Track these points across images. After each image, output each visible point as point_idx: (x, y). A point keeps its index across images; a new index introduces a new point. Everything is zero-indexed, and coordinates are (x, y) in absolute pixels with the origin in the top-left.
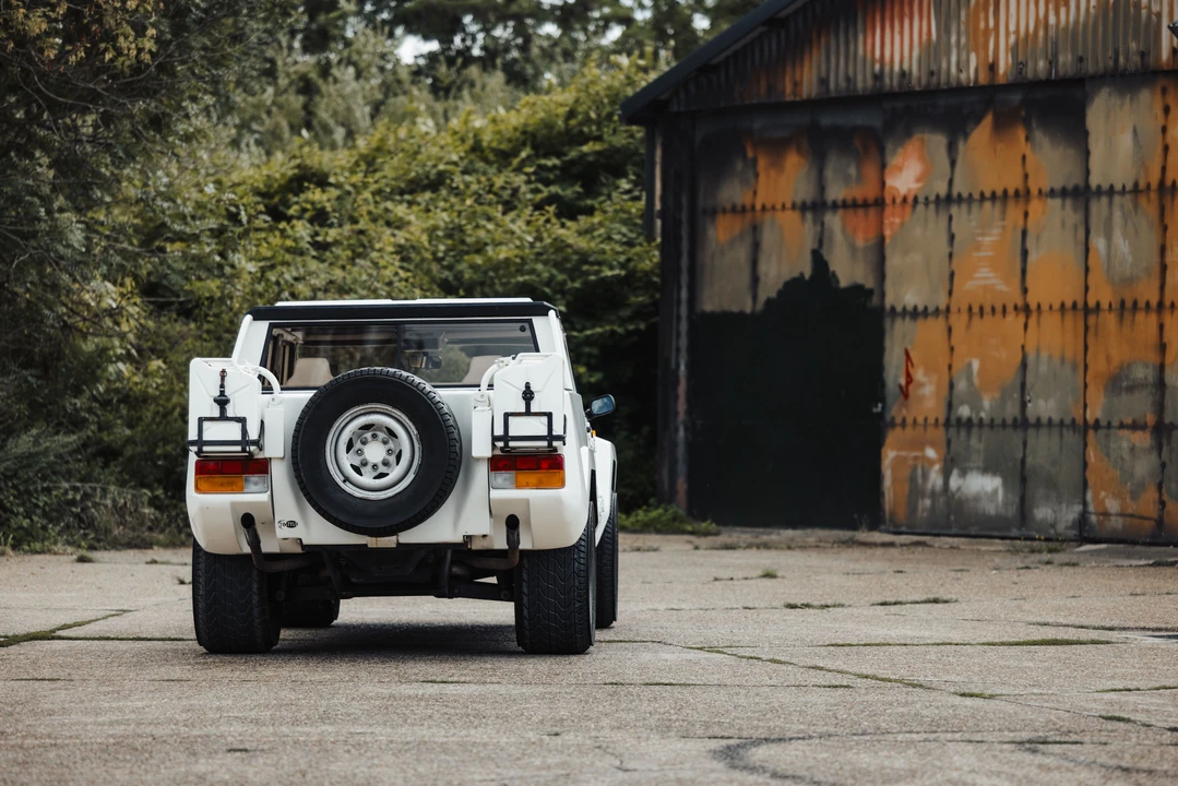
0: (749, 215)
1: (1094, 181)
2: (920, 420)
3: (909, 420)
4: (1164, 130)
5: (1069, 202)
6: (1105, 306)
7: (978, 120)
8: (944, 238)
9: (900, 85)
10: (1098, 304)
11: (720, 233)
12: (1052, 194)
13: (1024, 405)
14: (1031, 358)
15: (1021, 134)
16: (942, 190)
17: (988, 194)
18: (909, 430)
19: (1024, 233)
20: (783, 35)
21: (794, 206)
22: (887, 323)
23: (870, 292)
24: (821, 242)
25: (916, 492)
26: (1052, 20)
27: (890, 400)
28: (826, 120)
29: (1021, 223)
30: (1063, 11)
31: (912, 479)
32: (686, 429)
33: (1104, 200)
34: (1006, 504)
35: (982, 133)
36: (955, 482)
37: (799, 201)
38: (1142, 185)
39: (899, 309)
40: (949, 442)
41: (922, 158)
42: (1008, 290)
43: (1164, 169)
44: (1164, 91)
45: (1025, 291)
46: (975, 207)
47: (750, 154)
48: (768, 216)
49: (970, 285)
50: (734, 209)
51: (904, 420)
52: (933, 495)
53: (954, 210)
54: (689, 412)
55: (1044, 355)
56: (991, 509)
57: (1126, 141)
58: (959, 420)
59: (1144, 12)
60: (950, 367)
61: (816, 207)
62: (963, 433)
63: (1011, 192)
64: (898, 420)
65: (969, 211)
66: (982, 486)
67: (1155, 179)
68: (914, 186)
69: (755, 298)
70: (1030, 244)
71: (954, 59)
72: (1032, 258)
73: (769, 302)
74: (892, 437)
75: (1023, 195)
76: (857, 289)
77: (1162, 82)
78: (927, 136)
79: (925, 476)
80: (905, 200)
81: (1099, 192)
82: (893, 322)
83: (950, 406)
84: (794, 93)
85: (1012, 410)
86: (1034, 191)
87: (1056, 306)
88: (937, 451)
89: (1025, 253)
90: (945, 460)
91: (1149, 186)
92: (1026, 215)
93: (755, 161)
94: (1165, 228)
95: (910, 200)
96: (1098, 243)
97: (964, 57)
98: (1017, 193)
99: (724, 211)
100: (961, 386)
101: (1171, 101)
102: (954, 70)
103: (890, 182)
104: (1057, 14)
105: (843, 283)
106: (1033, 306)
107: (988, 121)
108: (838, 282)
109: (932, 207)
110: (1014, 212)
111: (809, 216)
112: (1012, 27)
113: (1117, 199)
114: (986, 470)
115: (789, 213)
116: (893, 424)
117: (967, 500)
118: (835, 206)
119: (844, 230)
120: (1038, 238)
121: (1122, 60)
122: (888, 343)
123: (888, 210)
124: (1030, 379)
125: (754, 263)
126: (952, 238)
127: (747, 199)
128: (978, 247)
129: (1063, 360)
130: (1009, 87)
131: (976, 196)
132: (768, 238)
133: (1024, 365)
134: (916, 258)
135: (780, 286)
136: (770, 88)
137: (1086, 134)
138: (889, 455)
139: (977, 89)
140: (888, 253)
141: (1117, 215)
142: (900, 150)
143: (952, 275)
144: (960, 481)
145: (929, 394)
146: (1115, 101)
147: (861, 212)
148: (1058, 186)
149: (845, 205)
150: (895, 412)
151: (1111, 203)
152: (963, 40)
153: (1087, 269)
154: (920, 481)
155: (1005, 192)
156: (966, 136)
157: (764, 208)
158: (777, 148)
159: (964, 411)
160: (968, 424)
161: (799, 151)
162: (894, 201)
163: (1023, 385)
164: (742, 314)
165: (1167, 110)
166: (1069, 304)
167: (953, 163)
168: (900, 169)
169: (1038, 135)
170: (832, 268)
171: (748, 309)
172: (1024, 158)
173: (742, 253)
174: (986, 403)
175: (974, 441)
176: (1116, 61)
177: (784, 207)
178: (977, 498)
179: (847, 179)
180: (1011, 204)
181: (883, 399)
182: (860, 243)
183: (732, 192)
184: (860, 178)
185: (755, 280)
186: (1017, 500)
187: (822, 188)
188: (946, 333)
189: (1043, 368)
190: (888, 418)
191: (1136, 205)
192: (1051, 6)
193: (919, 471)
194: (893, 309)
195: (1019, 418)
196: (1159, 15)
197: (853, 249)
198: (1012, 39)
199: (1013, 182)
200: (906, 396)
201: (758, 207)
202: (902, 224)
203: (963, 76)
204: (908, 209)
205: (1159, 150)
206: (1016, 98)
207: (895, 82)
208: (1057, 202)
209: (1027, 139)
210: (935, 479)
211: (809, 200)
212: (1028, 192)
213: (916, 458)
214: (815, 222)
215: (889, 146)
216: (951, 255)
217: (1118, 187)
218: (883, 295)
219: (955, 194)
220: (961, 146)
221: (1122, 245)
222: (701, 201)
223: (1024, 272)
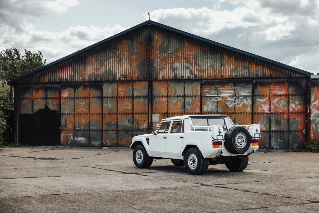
0: (31, 99)
1: (104, 96)
2: (69, 130)
3: (66, 130)
4: (117, 89)
5: (98, 99)
6: (106, 113)
7: (80, 87)
8: (73, 104)
9: (65, 81)
10: (105, 113)
11: (25, 102)
12: (95, 97)
13: (89, 128)
14: (91, 121)
15: (89, 89)
16: (73, 96)
17: (82, 97)
18: (66, 131)
19: (89, 103)
20: (41, 73)
21: (41, 98)
22: (62, 116)
23: (57, 111)
24: (47, 104)
25: (68, 140)
26: (96, 73)
27: (62, 127)
28: (47, 86)
29: (89, 101)
30: (98, 72)
31: (67, 138)
32: (18, 131)
33: (106, 99)
34: (86, 142)
35: (81, 88)
36: (76, 139)
37: (42, 97)
38: (113, 96)
39: (64, 114)
40: (74, 133)
41: (68, 92)
42: (86, 111)
43: (117, 94)
44: (117, 84)
45: (90, 111)
46: (79, 99)
47: (31, 90)
48: (35, 100)
49: (78, 110)
50: (28, 98)
51: (65, 130)
52: (71, 140)
53: (75, 99)
54: (19, 129)
55: (93, 121)
56: (83, 142)
57: (110, 90)
58: (76, 130)
59: (114, 72)
60: (75, 122)
61: (46, 98)
62: (77, 132)
63: (87, 97)
64: (64, 130)
65: (78, 99)
66: (81, 139)
67: (116, 96)
68: (67, 96)
69: (33, 112)
70: (90, 105)
71: (76, 78)
72: (91, 106)
73: (36, 112)
74: (62, 132)
75: (89, 98)
76: (54, 111)
77: (117, 82)
78: (69, 89)
79: (70, 138)
80: (65, 98)
81: (105, 97)
82: (63, 116)
83: (75, 128)
84: (43, 81)
85: (87, 128)
86: (91, 97)
87: (96, 113)
88: (72, 134)
89: (89, 106)
90: (74, 135)
91: (114, 97)
92: (90, 100)
93: (32, 91)
94: (118, 103)
95: (66, 98)
96: (105, 105)
97: (78, 77)
98: (88, 97)
99: (26, 99)
100: (77, 125)
101: (118, 85)
102: (76, 79)
103: (62, 95)
104: (97, 72)
105: (52, 110)
106: (91, 113)
107: (82, 87)
108: (50, 109)
109: (71, 99)
110: (87, 100)
111: (44, 100)
112: (88, 73)
113: (108, 98)
114: (82, 137)
115: (40, 99)
116: (63, 130)
117: (78, 141)
118: (50, 98)
119: (51, 102)
120: (92, 104)
121: (109, 79)
122: (62, 119)
123: (62, 99)
124: (90, 124)
125: (32, 107)
126: (75, 103)
127: (31, 97)
128: (80, 105)
129: (97, 121)
130: (87, 82)
131: (80, 97)
132: (35, 103)
133: (89, 122)
134: (68, 106)
135: (38, 110)
136: (38, 80)
137: (102, 89)
138: (62, 135)
139: (81, 82)
140: (62, 105)
141: (108, 101)
142: (64, 90)
143: (75, 109)
144: (77, 139)
145: (70, 126)
146: (108, 85)
147: (55, 99)
148: (96, 96)
149: (52, 98)
150: (64, 128)
151: (107, 99)
152: (78, 75)
153: (103, 108)
154: (69, 139)
155: (85, 97)
156: (78, 89)
157: (34, 98)
158: (37, 90)
159: (78, 128)
160: (78, 130)
161: (42, 90)
162: (63, 98)
163: (89, 125)
164: (30, 114)
165: (118, 86)
166: (98, 113)
167: (75, 93)
168: (64, 93)
169: (92, 89)
170: (49, 107)
171: (31, 113)
172: (89, 92)
173: (30, 105)
174: (82, 127)
175: (80, 133)
176: (108, 79)
177: (39, 98)
178: (80, 141)
179: (52, 94)
180: (87, 99)
181: (61, 127)
182: (55, 104)
183: (27, 96)
184: (55, 94)
185: (33, 109)
186: (88, 141)
187: (47, 95)
188: (74, 117)
189: (93, 122)
190: (62, 130)
191: (112, 100)
192: (96, 71)
193: (69, 137)
194: (63, 114)
195: (89, 129)
196: (117, 73)
197: (54, 105)
198: (88, 75)
199: (87, 95)
200: (66, 126)
201: (33, 98)
202: (65, 101)
203: (78, 80)
204: (66, 99)
205: (116, 92)
206: (88, 83)
207: (65, 80)
208: (96, 99)
209: (90, 90)
210: (72, 138)
211: (44, 97)
212: (90, 97)
213: (68, 135)
214: (45, 100)
215: (62, 90)
216: (75, 106)
217: (109, 97)
218: (60, 111)
219: (75, 97)
220: (77, 90)
221: (109, 105)
222: (21, 97)
223: (89, 108)
